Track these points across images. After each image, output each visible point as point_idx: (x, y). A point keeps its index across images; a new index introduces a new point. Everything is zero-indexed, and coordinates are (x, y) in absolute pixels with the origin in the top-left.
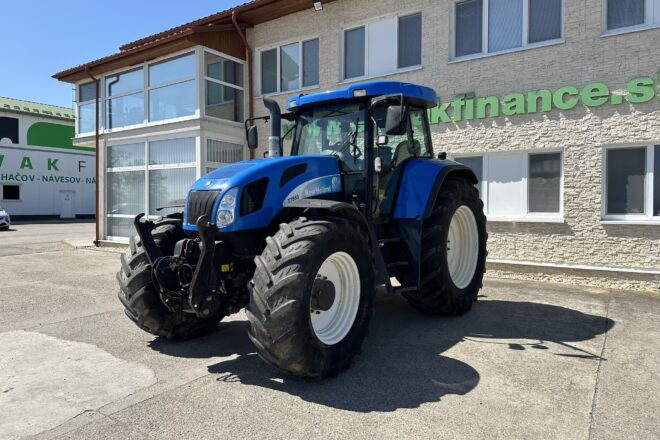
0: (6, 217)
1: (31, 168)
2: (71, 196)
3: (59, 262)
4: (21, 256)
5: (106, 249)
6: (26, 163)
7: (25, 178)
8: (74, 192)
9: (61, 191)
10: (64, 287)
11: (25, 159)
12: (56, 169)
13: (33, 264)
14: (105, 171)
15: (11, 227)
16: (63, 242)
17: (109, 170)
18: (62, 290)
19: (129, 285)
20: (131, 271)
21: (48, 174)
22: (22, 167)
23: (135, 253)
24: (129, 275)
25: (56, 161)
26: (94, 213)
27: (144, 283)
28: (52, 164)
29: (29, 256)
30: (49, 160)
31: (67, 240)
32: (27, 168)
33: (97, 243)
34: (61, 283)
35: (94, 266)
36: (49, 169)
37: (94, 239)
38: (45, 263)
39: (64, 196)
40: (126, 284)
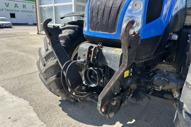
0: (11, 24)
1: (18, 7)
2: (31, 17)
3: (24, 41)
4: (12, 38)
5: (41, 36)
6: (16, 6)
7: (16, 11)
8: (32, 16)
9: (28, 16)
10: (22, 54)
11: (16, 4)
12: (26, 8)
13: (14, 41)
14: (39, 6)
15: (13, 27)
16: (28, 33)
17: (40, 6)
18: (21, 56)
19: (45, 72)
20: (46, 62)
21: (23, 9)
22: (15, 7)
23: (48, 50)
24: (45, 65)
25: (25, 5)
26: (36, 23)
27: (55, 72)
28: (24, 6)
29: (14, 38)
30: (23, 5)
31: (29, 32)
32: (17, 7)
33: (38, 33)
34: (22, 51)
35: (36, 43)
36: (24, 8)
37: (37, 32)
38: (19, 41)
39: (29, 17)
40: (43, 71)
